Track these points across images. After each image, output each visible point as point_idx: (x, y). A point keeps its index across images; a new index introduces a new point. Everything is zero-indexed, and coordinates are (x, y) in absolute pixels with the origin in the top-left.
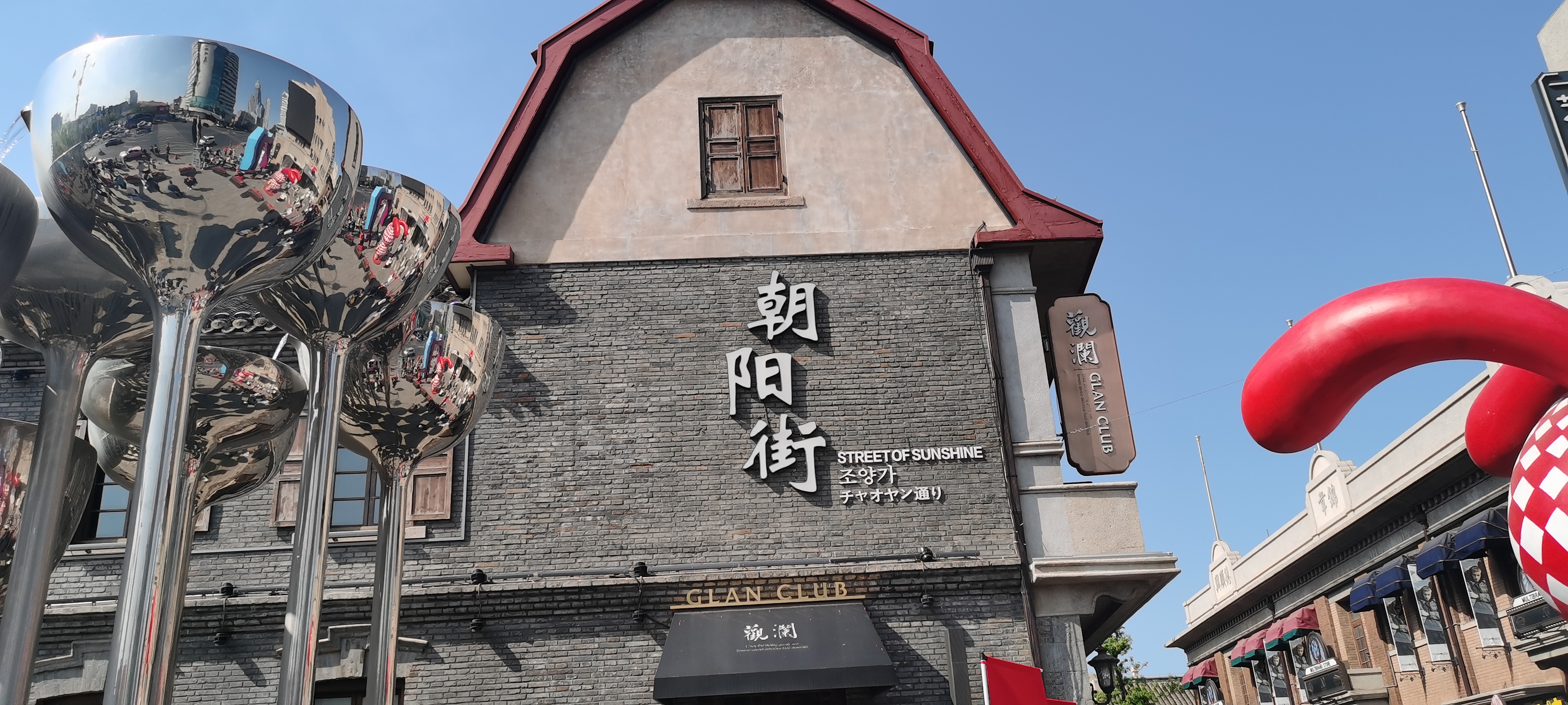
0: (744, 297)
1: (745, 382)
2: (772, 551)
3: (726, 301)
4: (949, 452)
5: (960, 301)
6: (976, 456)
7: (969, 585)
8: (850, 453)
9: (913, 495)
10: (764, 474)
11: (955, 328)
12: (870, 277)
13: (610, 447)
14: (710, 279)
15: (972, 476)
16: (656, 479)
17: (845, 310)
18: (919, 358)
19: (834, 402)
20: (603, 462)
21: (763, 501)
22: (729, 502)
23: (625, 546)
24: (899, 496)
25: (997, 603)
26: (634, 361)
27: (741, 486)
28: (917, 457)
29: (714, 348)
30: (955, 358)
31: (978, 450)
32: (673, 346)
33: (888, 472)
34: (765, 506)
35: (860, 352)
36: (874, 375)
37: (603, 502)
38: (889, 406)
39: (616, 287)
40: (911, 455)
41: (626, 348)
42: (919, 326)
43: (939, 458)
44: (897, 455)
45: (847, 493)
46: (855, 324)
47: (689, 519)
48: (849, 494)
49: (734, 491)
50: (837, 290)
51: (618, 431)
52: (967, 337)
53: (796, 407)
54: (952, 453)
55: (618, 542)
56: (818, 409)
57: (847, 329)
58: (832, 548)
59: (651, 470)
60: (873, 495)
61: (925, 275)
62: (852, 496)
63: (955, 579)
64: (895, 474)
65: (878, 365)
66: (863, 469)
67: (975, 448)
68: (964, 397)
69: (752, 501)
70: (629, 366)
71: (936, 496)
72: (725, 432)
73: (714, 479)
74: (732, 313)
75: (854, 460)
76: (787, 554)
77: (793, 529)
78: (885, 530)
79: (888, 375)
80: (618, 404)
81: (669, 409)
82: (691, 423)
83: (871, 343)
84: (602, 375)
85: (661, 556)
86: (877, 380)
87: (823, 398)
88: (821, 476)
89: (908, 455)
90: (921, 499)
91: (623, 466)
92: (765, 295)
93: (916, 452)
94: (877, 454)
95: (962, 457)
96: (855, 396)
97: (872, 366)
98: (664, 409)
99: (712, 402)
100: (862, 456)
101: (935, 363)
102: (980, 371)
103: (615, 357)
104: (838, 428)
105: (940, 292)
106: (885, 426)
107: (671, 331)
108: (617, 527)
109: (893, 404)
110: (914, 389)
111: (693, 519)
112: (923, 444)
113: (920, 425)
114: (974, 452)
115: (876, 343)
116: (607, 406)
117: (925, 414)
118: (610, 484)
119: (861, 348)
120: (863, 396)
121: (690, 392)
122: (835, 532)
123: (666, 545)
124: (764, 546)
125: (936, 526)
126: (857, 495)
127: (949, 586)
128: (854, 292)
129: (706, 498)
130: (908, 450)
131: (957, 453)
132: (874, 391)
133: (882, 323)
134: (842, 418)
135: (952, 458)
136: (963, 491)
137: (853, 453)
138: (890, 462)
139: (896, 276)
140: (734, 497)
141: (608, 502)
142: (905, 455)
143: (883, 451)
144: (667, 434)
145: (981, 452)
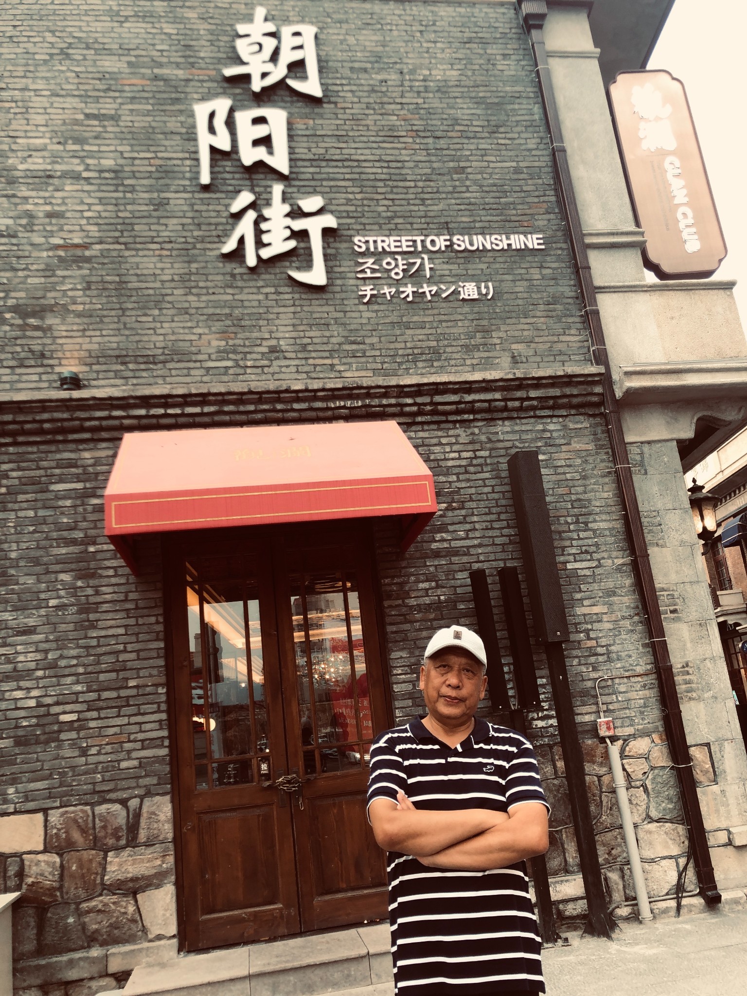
0: (219, 40)
1: (223, 142)
2: (266, 363)
3: (192, 43)
4: (501, 240)
5: (505, 63)
6: (536, 247)
7: (535, 403)
8: (371, 239)
9: (456, 292)
10: (251, 261)
11: (502, 94)
12: (389, 27)
13: (24, 221)
14: (170, 15)
15: (532, 271)
16: (96, 265)
17: (356, 65)
18: (457, 128)
19: (347, 176)
20: (14, 241)
21: (251, 297)
22: (204, 298)
23: (48, 354)
24: (437, 294)
25: (571, 426)
26: (61, 111)
27: (220, 277)
28: (459, 245)
29: (177, 100)
30: (502, 130)
31: (537, 239)
32: (117, 94)
33: (422, 264)
34: (256, 304)
35: (380, 117)
36: (399, 146)
37: (13, 294)
38: (420, 184)
39: (35, 17)
40: (452, 244)
41: (48, 93)
42: (454, 89)
43: (489, 247)
44: (433, 242)
45: (368, 288)
46: (371, 82)
47: (144, 319)
48: (371, 290)
49: (209, 284)
50: (345, 40)
51: (36, 201)
52: (516, 107)
53: (294, 179)
54: (506, 242)
55: (37, 348)
56: (325, 183)
57: (361, 88)
58: (349, 360)
59: (87, 253)
60: (403, 292)
61: (459, 29)
62: (375, 292)
63: (519, 394)
64: (432, 266)
65: (404, 134)
66: (389, 260)
67: (535, 236)
68: (516, 176)
69: (236, 297)
70: (52, 117)
71: (487, 294)
72: (196, 207)
73: (179, 268)
74: (202, 58)
75: (376, 248)
76: (287, 366)
77: (294, 334)
78: (421, 337)
79: (417, 147)
80: (38, 163)
81: (112, 175)
82: (146, 195)
83: (393, 107)
84: (12, 127)
85: (104, 367)
86: (403, 152)
87: (331, 170)
88: (332, 267)
89: (448, 243)
90: (466, 297)
91: (44, 247)
92: (247, 36)
93: (458, 240)
94: (407, 241)
95: (518, 247)
96: (374, 170)
97: (395, 134)
98: (107, 175)
99: (176, 169)
100: (387, 243)
101: (478, 135)
102: (535, 146)
103: (31, 105)
104: (353, 208)
105: (482, 52)
106: (416, 208)
107: (114, 76)
108: (37, 328)
109: (425, 181)
110: (451, 164)
111: (150, 319)
112: (468, 230)
113: (462, 207)
114: (533, 241)
115: (399, 107)
116: (21, 167)
117: (468, 195)
118: (24, 270)
119: (380, 112)
120: (385, 170)
121: (142, 155)
122: (353, 339)
123: (111, 353)
124: (254, 356)
125: (486, 331)
126: (382, 292)
127: (510, 404)
128: (367, 43)
129: (169, 291)
130: (448, 237)
131: (512, 241)
132: (399, 165)
133: (407, 83)
134: (359, 196)
135: (506, 247)
136: (521, 289)
137: (375, 238)
138: (425, 250)
139: (423, 28)
140: (211, 291)
141: (22, 294)
142: (444, 244)
143: (414, 238)
144: (110, 208)
145: (541, 241)
